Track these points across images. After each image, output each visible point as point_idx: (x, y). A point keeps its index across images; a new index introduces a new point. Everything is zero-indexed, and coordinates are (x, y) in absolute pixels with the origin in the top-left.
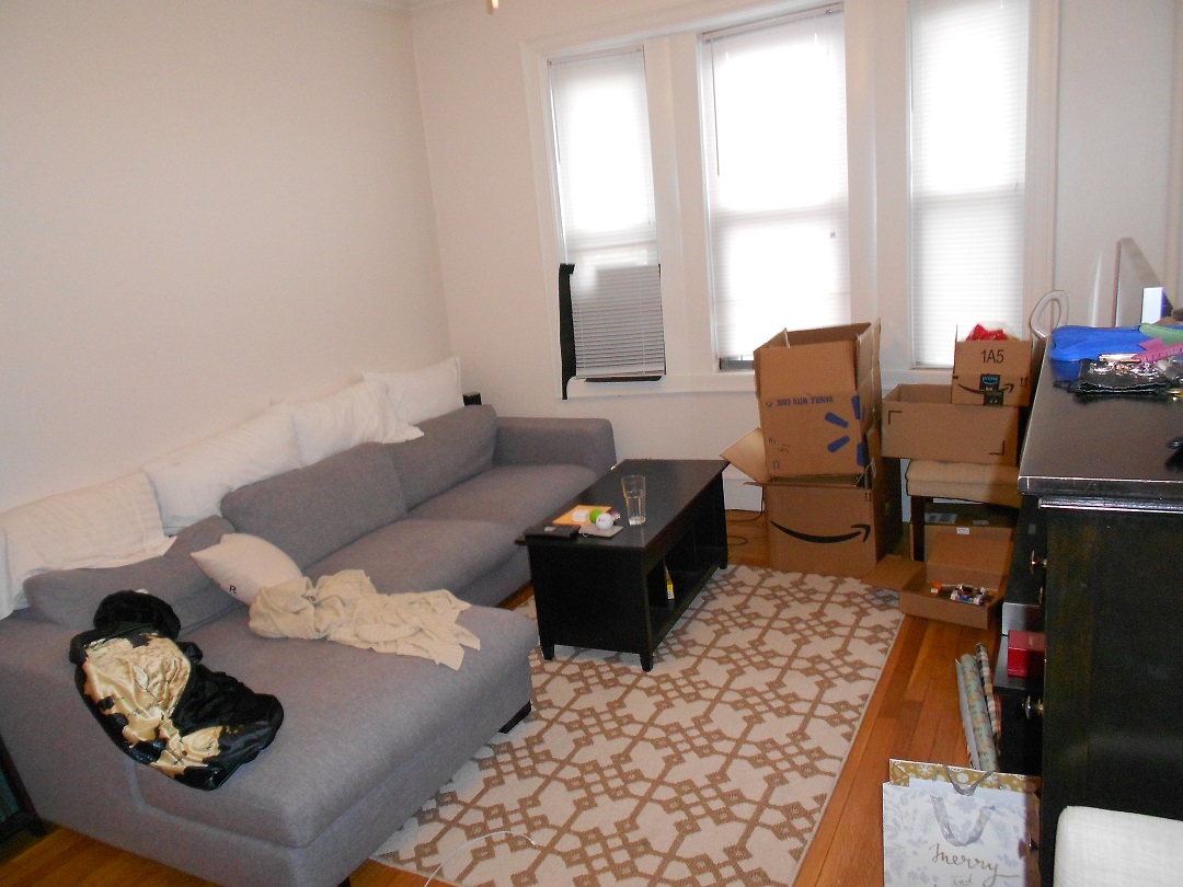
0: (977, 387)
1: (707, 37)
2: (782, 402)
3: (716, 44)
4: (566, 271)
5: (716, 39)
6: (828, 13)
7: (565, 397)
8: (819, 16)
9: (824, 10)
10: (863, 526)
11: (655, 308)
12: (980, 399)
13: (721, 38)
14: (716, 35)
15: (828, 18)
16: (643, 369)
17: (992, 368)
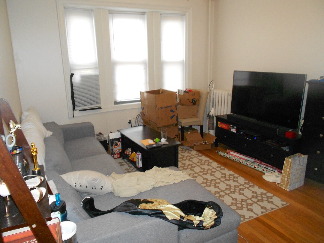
0: (192, 101)
1: (111, 12)
2: (161, 108)
3: (113, 15)
4: (72, 75)
5: (113, 13)
6: (142, 14)
7: (73, 117)
8: (140, 14)
9: (141, 13)
10: (177, 135)
11: (97, 87)
12: (192, 104)
13: (115, 13)
14: (113, 12)
15: (142, 15)
16: (95, 106)
17: (194, 97)
